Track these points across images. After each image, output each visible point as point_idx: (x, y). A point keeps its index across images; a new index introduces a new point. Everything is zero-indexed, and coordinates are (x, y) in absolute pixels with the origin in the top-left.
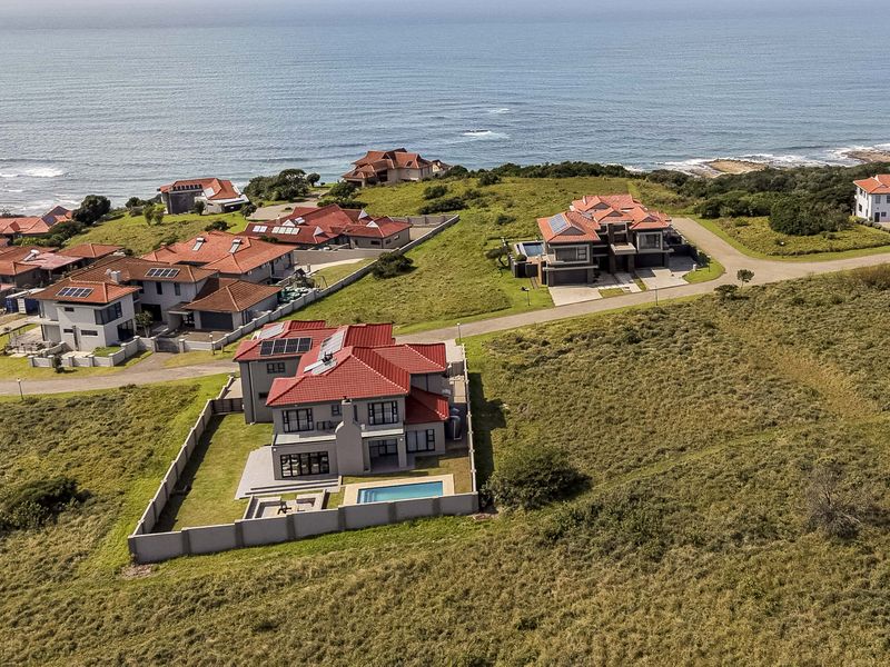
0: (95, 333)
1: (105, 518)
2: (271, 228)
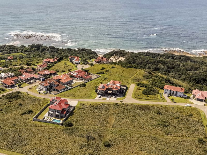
2: (73, 74)
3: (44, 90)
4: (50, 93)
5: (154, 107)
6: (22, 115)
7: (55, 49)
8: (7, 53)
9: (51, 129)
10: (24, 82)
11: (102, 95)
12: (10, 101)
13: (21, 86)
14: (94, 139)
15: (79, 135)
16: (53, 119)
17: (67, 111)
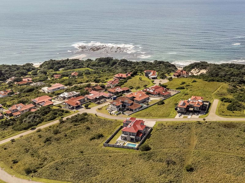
2: (149, 90)
3: (116, 110)
4: (123, 113)
5: (240, 124)
6: (91, 140)
7: (128, 62)
8: (71, 68)
9: (125, 155)
10: (92, 102)
11: (182, 113)
12: (75, 125)
13: (88, 107)
14: (174, 163)
15: (157, 160)
16: (127, 143)
17: (143, 133)
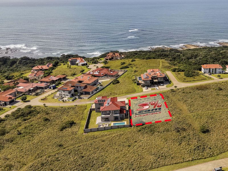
0: (68, 95)
1: (79, 126)
2: (93, 73)
3: (69, 96)
6: (62, 130)
11: (147, 86)
13: (27, 100)
